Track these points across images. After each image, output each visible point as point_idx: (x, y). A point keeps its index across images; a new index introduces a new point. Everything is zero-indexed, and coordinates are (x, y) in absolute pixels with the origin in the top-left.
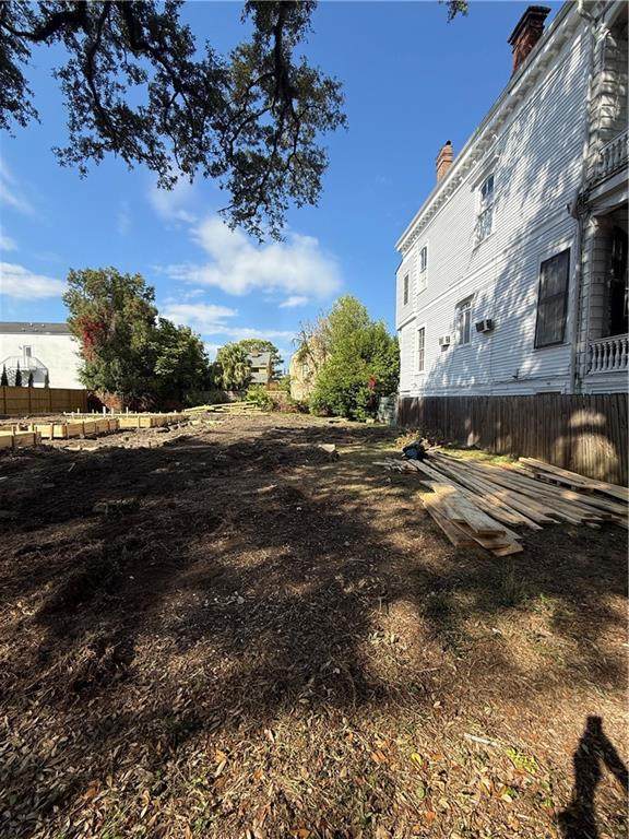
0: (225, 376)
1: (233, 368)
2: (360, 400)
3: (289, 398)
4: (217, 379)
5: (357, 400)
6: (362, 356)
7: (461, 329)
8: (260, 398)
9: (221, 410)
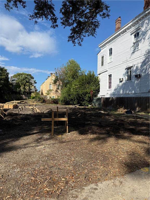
0: (22, 89)
4: (18, 90)
7: (128, 76)
9: (24, 102)
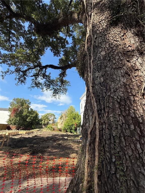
0: (43, 122)
1: (45, 120)
2: (73, 128)
3: (57, 128)
4: (41, 122)
5: (72, 128)
6: (74, 119)
8: (50, 127)
9: (41, 130)
